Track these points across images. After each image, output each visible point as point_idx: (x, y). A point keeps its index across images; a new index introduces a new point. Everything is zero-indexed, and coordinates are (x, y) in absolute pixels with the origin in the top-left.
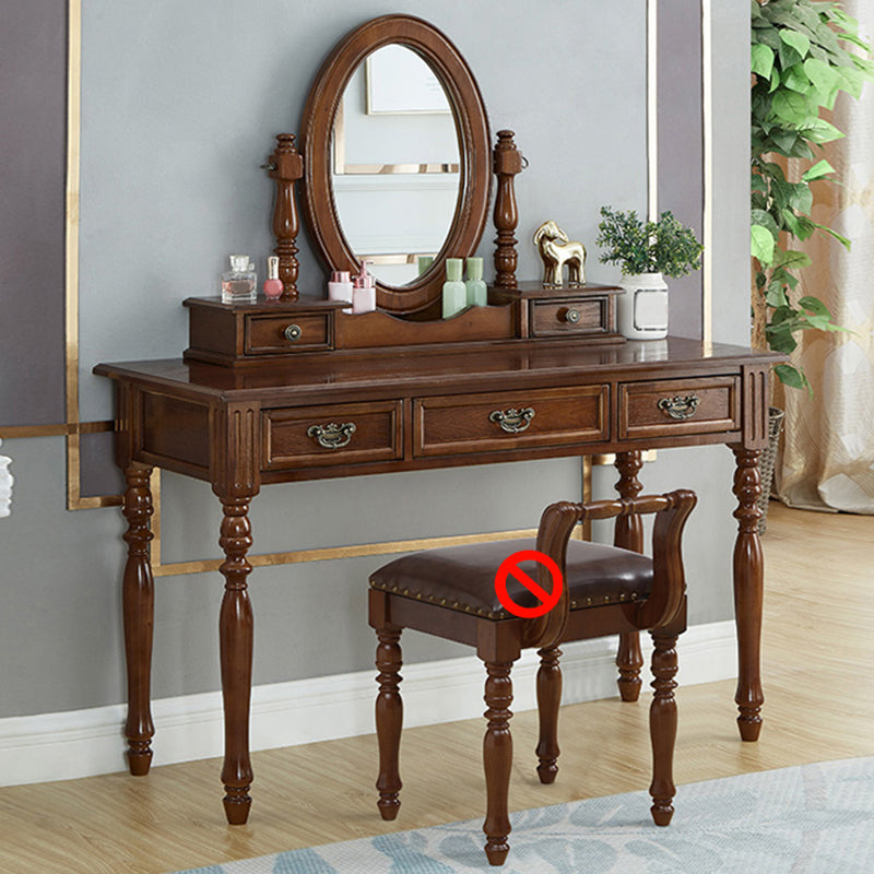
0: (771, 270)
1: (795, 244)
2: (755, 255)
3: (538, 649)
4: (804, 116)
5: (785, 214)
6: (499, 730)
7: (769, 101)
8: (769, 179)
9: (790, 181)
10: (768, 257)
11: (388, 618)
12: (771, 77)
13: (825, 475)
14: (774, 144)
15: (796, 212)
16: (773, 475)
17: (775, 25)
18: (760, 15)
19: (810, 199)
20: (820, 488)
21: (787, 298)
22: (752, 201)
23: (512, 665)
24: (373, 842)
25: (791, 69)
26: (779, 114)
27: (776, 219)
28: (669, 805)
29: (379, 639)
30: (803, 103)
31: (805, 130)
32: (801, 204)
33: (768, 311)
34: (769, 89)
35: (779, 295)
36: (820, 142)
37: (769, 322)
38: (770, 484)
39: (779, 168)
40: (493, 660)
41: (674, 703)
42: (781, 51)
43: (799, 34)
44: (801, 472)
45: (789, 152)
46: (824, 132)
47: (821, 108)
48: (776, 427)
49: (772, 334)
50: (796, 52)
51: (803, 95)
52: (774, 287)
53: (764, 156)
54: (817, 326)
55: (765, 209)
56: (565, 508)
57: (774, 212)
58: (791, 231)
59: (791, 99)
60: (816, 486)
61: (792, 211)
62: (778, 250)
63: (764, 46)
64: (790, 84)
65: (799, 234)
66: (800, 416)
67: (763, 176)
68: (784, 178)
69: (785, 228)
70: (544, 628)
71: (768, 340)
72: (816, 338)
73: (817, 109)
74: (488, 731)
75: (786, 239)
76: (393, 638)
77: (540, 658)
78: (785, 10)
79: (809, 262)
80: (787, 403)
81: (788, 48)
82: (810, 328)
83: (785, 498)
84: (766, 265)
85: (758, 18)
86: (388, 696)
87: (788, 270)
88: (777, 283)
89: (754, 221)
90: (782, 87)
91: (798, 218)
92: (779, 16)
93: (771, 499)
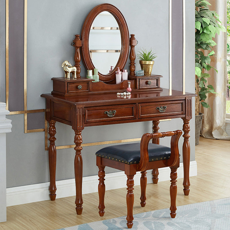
0: (200, 78)
1: (206, 72)
2: (196, 74)
3: (141, 172)
4: (209, 39)
5: (204, 64)
6: (130, 193)
7: (200, 36)
8: (200, 55)
9: (205, 56)
10: (199, 75)
11: (101, 164)
12: (200, 30)
13: (213, 130)
14: (201, 47)
15: (207, 63)
16: (201, 130)
17: (201, 16)
18: (197, 14)
19: (210, 60)
20: (212, 133)
21: (204, 85)
22: (195, 61)
23: (134, 176)
24: (103, 222)
25: (205, 28)
26: (202, 39)
27: (202, 65)
28: (175, 212)
29: (99, 169)
30: (208, 36)
31: (209, 43)
32: (208, 62)
33: (199, 88)
34: (200, 32)
35: (202, 84)
36: (212, 46)
37: (200, 91)
38: (200, 132)
39: (202, 53)
40: (129, 174)
41: (176, 186)
42: (203, 23)
43: (207, 19)
44: (208, 129)
45: (205, 49)
46: (213, 44)
47: (212, 37)
48: (201, 118)
49: (200, 94)
50: (206, 23)
51: (208, 34)
52: (201, 82)
53: (198, 50)
54: (212, 92)
55: (199, 63)
56: (148, 135)
57: (201, 64)
58: (205, 68)
59: (205, 35)
60: (212, 132)
61: (205, 63)
62: (202, 73)
63: (198, 22)
64: (205, 31)
65: (207, 69)
66: (207, 115)
67: (198, 55)
68: (203, 55)
69: (204, 67)
70: (142, 166)
71: (199, 96)
72: (212, 95)
73: (212, 38)
74: (128, 193)
75: (204, 70)
76: (103, 169)
77: (141, 174)
78: (204, 13)
79: (210, 76)
80: (204, 112)
81: (204, 22)
82: (210, 93)
83: (204, 136)
84: (199, 77)
85: (197, 15)
86: (101, 184)
87: (204, 78)
88: (202, 82)
89: (196, 66)
90: (203, 32)
91: (207, 65)
92: (202, 14)
93: (200, 136)
